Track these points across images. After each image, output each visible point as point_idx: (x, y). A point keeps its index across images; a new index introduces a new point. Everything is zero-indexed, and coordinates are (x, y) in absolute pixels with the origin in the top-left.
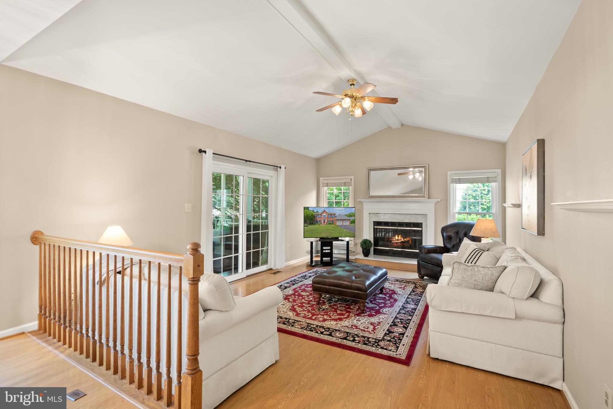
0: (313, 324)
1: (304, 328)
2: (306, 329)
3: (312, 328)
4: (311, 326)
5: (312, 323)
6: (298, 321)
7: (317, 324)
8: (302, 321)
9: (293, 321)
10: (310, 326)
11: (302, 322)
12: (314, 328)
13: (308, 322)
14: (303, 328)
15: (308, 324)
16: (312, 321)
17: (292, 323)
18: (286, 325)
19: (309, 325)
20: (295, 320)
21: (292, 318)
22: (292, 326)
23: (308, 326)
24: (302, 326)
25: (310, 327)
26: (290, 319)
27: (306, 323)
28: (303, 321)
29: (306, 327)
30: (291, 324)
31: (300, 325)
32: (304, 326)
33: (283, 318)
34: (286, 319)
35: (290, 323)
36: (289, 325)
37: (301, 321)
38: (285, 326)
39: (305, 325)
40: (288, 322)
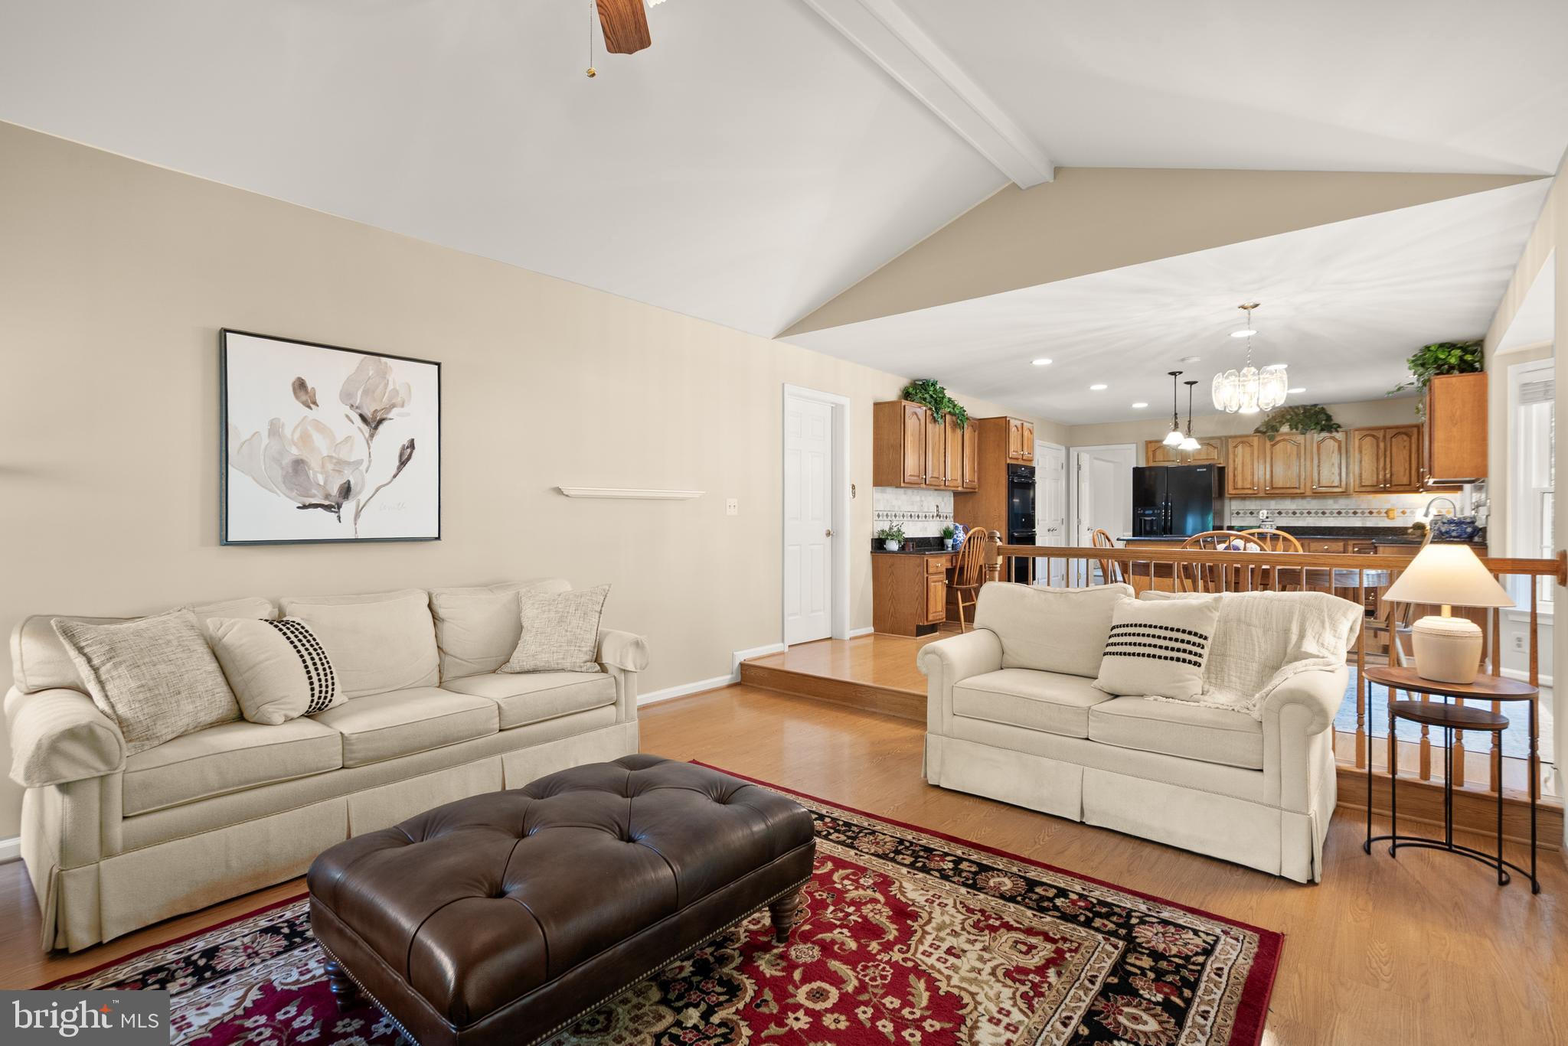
0: (839, 843)
1: (866, 834)
2: (862, 829)
3: (844, 833)
4: (843, 838)
5: (840, 847)
6: (884, 856)
7: (824, 841)
8: (872, 854)
9: (901, 856)
10: (849, 837)
11: (872, 851)
12: (838, 831)
13: (852, 852)
14: (870, 834)
15: (852, 846)
16: (836, 855)
17: (903, 851)
18: (921, 846)
19: (850, 841)
20: (893, 860)
21: (904, 870)
22: (901, 842)
23: (854, 838)
24: (871, 838)
25: (850, 834)
26: (912, 865)
27: (858, 850)
28: (867, 856)
29: (861, 835)
30: (907, 848)
31: (878, 843)
32: (866, 840)
33: (938, 875)
34: (925, 870)
35: (909, 852)
36: (911, 843)
37: (873, 858)
38: (923, 842)
39: (864, 843)
40: (916, 856)
